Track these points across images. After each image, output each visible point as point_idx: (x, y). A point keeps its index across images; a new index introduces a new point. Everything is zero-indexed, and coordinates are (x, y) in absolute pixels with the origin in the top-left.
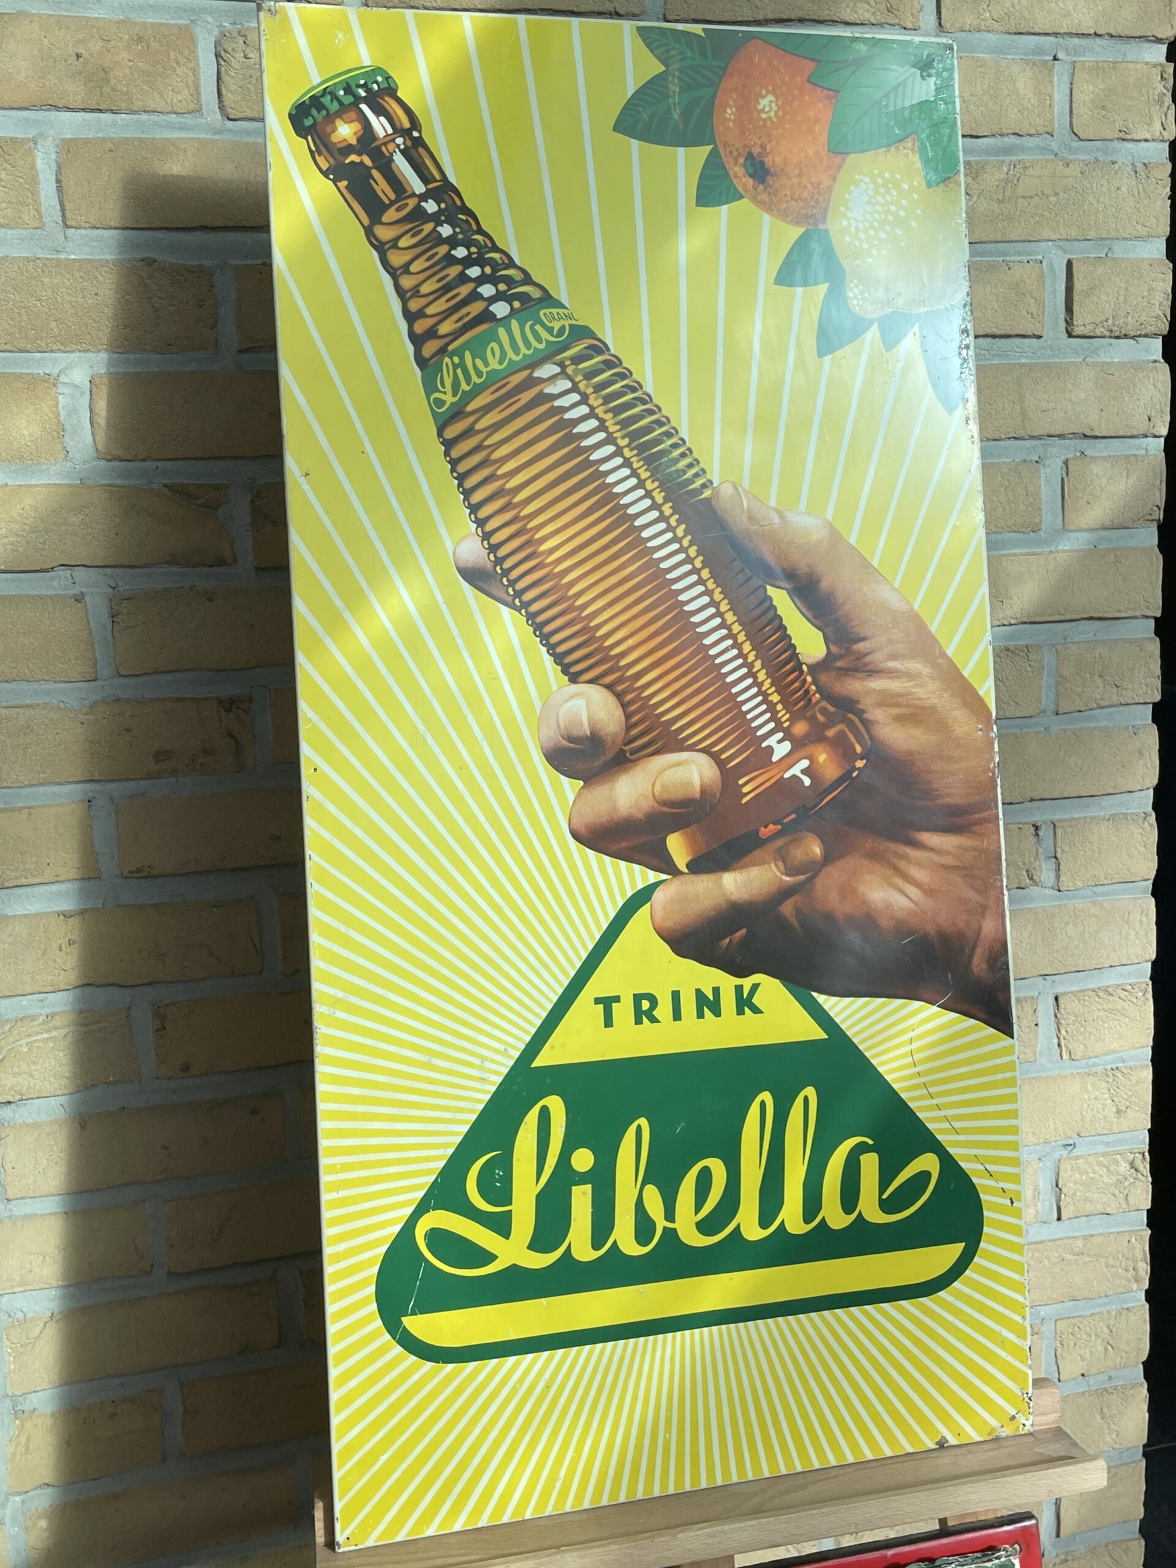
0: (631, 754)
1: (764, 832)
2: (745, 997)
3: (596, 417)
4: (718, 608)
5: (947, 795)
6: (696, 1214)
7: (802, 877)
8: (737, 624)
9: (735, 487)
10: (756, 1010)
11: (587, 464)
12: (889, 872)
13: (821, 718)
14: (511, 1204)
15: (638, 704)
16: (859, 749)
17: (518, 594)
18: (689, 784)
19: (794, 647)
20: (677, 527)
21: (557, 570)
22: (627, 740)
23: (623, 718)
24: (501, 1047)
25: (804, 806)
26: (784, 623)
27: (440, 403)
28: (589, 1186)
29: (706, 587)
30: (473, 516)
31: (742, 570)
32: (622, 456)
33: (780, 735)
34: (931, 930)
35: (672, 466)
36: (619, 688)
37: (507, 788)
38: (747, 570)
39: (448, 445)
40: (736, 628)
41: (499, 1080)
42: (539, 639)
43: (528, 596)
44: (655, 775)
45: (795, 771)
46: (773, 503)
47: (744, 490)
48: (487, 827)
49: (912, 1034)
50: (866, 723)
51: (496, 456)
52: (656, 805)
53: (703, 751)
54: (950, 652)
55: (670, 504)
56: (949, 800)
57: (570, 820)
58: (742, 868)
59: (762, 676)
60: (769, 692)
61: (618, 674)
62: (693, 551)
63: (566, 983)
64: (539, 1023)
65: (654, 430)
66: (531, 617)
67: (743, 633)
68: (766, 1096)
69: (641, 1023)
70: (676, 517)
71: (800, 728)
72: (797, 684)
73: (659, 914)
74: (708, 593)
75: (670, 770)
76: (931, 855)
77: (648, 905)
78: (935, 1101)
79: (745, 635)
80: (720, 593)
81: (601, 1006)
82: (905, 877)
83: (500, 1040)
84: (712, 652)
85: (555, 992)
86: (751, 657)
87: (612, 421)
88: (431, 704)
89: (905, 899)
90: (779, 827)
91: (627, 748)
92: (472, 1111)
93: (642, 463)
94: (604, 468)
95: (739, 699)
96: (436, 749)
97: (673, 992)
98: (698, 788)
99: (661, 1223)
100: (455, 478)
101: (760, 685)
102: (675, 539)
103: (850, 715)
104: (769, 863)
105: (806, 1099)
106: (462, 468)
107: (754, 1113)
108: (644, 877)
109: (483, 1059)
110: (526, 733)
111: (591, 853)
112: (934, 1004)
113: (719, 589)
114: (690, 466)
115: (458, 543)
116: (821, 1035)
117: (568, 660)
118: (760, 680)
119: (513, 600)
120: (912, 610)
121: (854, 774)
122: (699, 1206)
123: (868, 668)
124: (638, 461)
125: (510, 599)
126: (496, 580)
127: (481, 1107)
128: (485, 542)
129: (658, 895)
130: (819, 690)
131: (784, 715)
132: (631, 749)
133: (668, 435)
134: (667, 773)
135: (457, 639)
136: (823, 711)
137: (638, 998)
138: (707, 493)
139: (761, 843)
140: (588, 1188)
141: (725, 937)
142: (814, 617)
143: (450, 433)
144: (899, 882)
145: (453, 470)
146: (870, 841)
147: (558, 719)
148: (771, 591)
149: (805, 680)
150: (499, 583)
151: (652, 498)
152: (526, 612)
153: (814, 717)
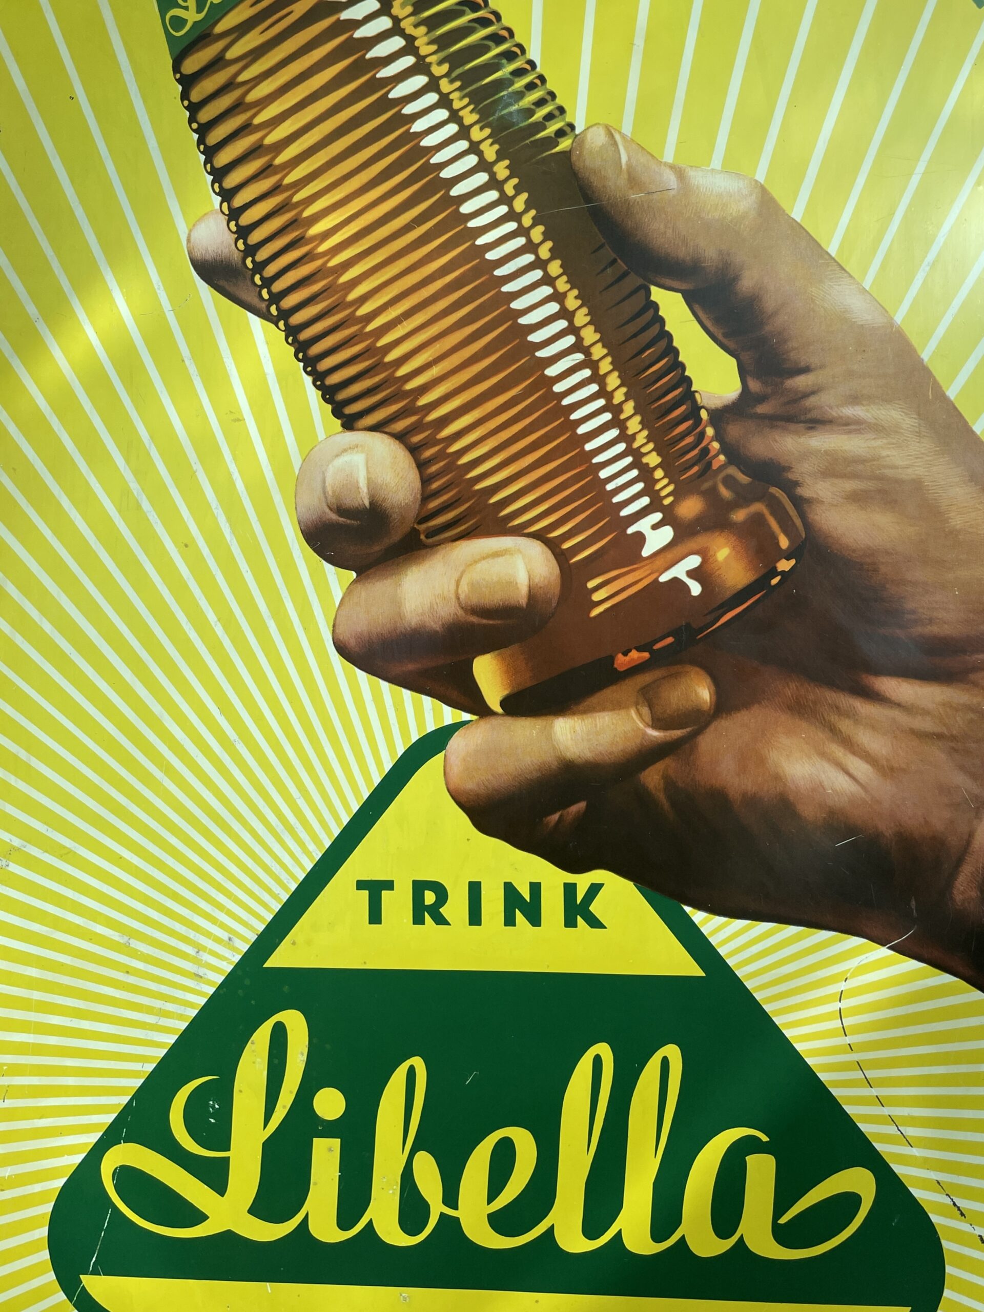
0: (427, 537)
1: (622, 662)
2: (578, 902)
3: (401, 33)
4: (571, 322)
5: (931, 621)
6: (490, 1201)
7: (677, 733)
8: (599, 345)
9: (611, 136)
10: (594, 923)
11: (385, 104)
12: (821, 735)
13: (725, 493)
14: (229, 1150)
15: (442, 464)
16: (784, 543)
17: (275, 298)
18: (512, 584)
19: (688, 381)
20: (514, 197)
21: (332, 263)
22: (423, 514)
23: (418, 484)
24: (224, 936)
25: (688, 625)
26: (675, 344)
27: (178, 22)
28: (337, 1142)
29: (554, 287)
30: (216, 185)
31: (614, 261)
32: (437, 90)
33: (657, 517)
34: (886, 828)
35: (511, 104)
36: (416, 439)
37: (249, 577)
38: (619, 261)
39: (187, 82)
40: (598, 351)
41: (220, 979)
42: (302, 364)
43: (289, 302)
44: (461, 569)
45: (679, 571)
46: (669, 156)
47: (623, 136)
48: (219, 630)
49: (843, 986)
50: (800, 503)
51: (252, 96)
52: (460, 612)
53: (536, 536)
54: (952, 393)
55: (507, 162)
56: (934, 630)
57: (334, 626)
58: (585, 712)
59: (634, 425)
60: (644, 450)
61: (413, 419)
62: (537, 234)
63: (318, 855)
64: (277, 907)
65: (487, 49)
66: (292, 332)
67: (609, 359)
68: (603, 1050)
69: (423, 923)
70: (515, 181)
71: (690, 508)
72: (689, 440)
73: (456, 769)
74: (557, 297)
75: (483, 562)
76: (896, 714)
77: (442, 755)
78: (874, 1092)
79: (612, 363)
80: (576, 297)
81: (366, 893)
82: (848, 744)
83: (222, 926)
84: (558, 388)
85: (302, 867)
86: (619, 397)
87: (425, 39)
88: (149, 454)
89: (847, 778)
90: (646, 655)
91: (422, 527)
92: (181, 1017)
93: (466, 100)
94: (409, 109)
95: (595, 460)
96: (153, 517)
97: (470, 883)
98: (524, 590)
99: (437, 1208)
100: (195, 131)
101: (629, 439)
102: (511, 216)
103: (774, 490)
104: (626, 707)
105: (665, 1063)
106: (205, 115)
107: (584, 1069)
108: (438, 715)
109: (199, 949)
110: (277, 498)
111: (361, 675)
112: (883, 945)
113: (575, 292)
114: (541, 103)
115: (194, 225)
116: (693, 969)
117: (342, 396)
118: (630, 432)
119: (268, 307)
120: (891, 323)
121: (774, 581)
122: (494, 1190)
123: (809, 416)
124: (461, 99)
125: (263, 305)
126: (245, 278)
127: (193, 1013)
128: (233, 224)
129: (456, 742)
130: (724, 450)
131: (665, 487)
132: (428, 528)
133: (510, 56)
134: (479, 566)
135: (187, 362)
136: (729, 482)
137: (419, 887)
138: (565, 144)
139: (615, 677)
140: (336, 1143)
141: (554, 812)
142: (725, 335)
143: (191, 65)
144: (839, 752)
145: (191, 120)
146: (793, 685)
147: (324, 482)
148: (657, 294)
149: (702, 434)
150: (249, 283)
151: (480, 154)
152: (286, 325)
153: (714, 490)
